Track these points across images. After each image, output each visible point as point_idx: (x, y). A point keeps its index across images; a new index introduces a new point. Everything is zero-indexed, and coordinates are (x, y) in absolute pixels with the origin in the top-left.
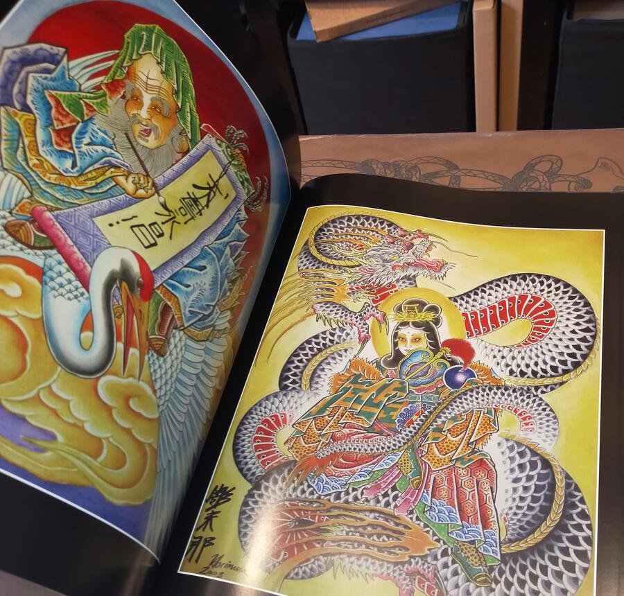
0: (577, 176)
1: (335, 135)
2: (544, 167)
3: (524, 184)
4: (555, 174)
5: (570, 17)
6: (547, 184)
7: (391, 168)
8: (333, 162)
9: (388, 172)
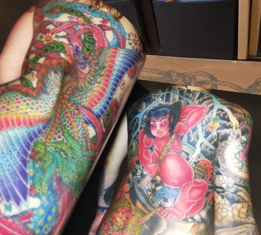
1: (155, 56)
7: (181, 76)
8: (153, 70)
9: (179, 78)
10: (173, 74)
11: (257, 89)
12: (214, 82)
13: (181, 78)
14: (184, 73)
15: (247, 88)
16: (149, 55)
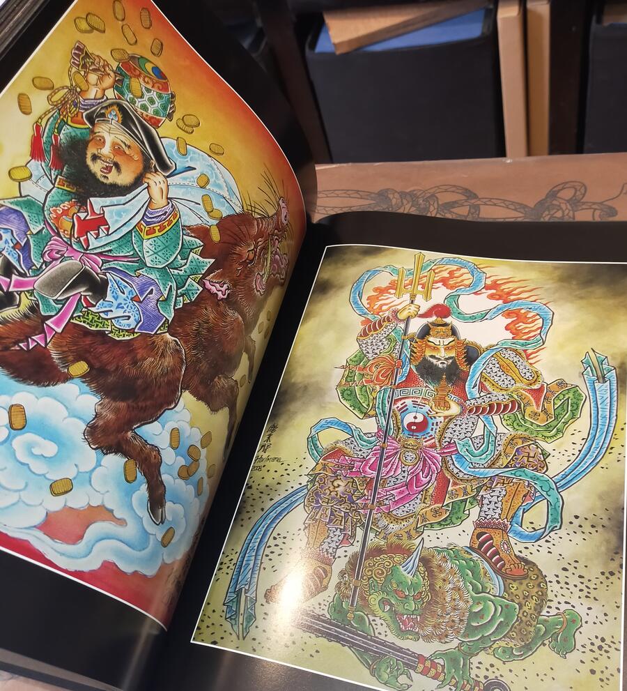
0: (601, 203)
1: (350, 164)
2: (567, 194)
3: (547, 213)
4: (579, 202)
5: (599, 21)
6: (571, 212)
7: (409, 198)
8: (349, 192)
9: (405, 202)
10: (391, 196)
11: (553, 205)
12: (473, 201)
13: (408, 202)
14: (414, 191)
15: (535, 206)
16: (338, 165)
